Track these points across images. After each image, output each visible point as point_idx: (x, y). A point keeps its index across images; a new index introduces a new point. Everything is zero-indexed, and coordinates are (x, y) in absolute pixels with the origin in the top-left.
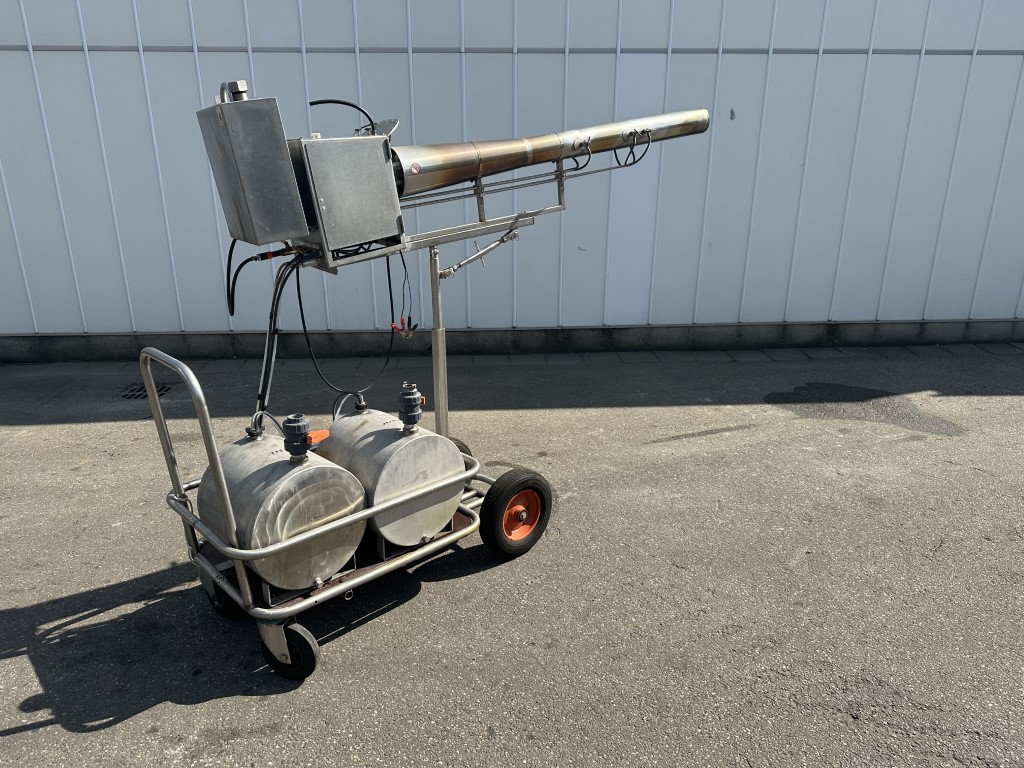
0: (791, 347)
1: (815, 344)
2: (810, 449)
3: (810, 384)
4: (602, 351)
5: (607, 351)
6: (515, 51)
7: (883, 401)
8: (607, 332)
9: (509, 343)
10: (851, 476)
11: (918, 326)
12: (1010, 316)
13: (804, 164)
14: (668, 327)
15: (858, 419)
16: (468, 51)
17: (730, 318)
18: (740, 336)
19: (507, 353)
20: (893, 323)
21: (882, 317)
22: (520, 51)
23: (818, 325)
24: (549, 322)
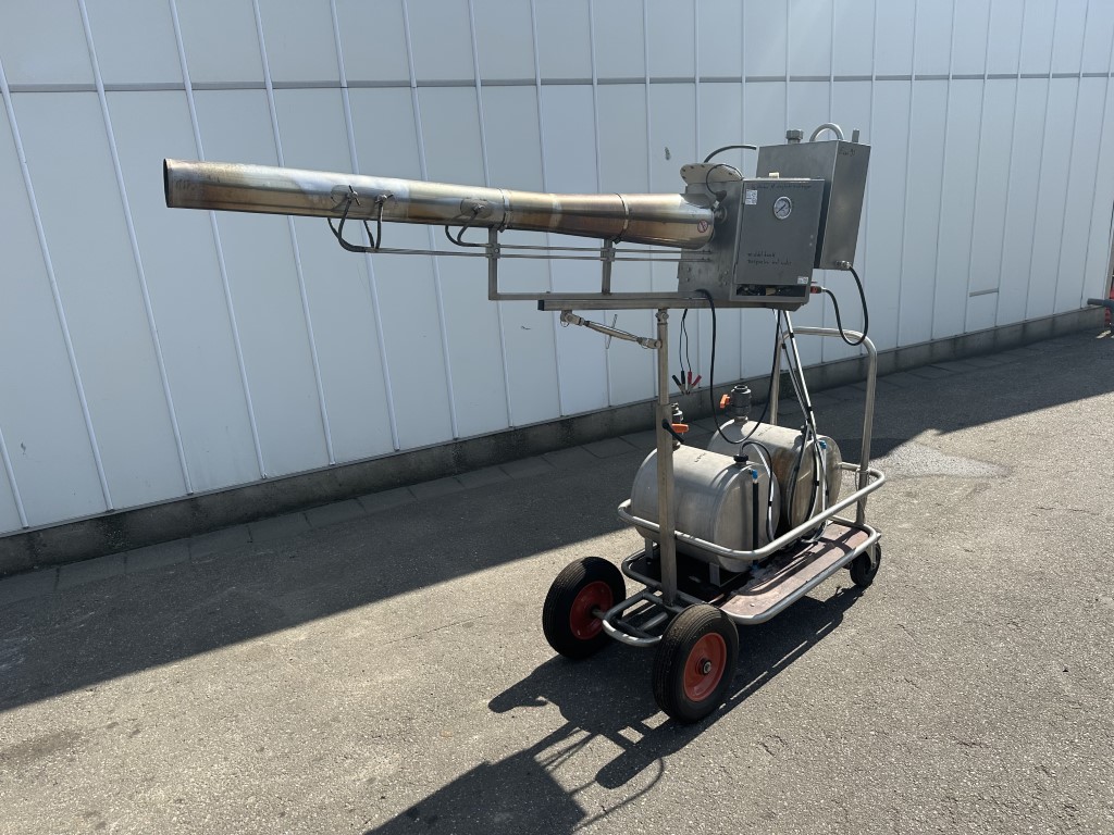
4: (564, 448)
5: (569, 447)
8: (566, 423)
9: (452, 461)
11: (858, 362)
12: (927, 339)
14: (630, 406)
19: (450, 474)
20: (837, 363)
24: (497, 424)
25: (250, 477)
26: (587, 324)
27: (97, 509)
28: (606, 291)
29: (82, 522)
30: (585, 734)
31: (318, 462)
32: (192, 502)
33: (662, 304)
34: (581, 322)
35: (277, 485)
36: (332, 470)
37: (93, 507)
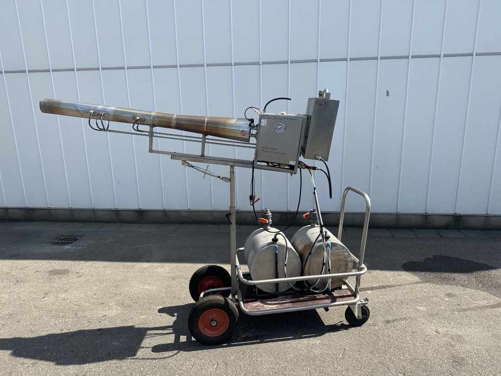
0: (431, 229)
1: (446, 227)
2: (422, 308)
3: (435, 256)
6: (261, 63)
7: (483, 273)
10: (445, 335)
13: (434, 121)
15: (463, 286)
16: (235, 64)
17: (391, 210)
18: (398, 220)
21: (490, 213)
22: (263, 63)
23: (448, 216)
25: (184, 208)
26: (193, 167)
27: (136, 207)
28: (203, 155)
29: (131, 211)
30: (172, 331)
31: (208, 208)
32: (165, 212)
33: (232, 164)
34: (189, 165)
35: (193, 213)
36: (213, 212)
37: (135, 207)
